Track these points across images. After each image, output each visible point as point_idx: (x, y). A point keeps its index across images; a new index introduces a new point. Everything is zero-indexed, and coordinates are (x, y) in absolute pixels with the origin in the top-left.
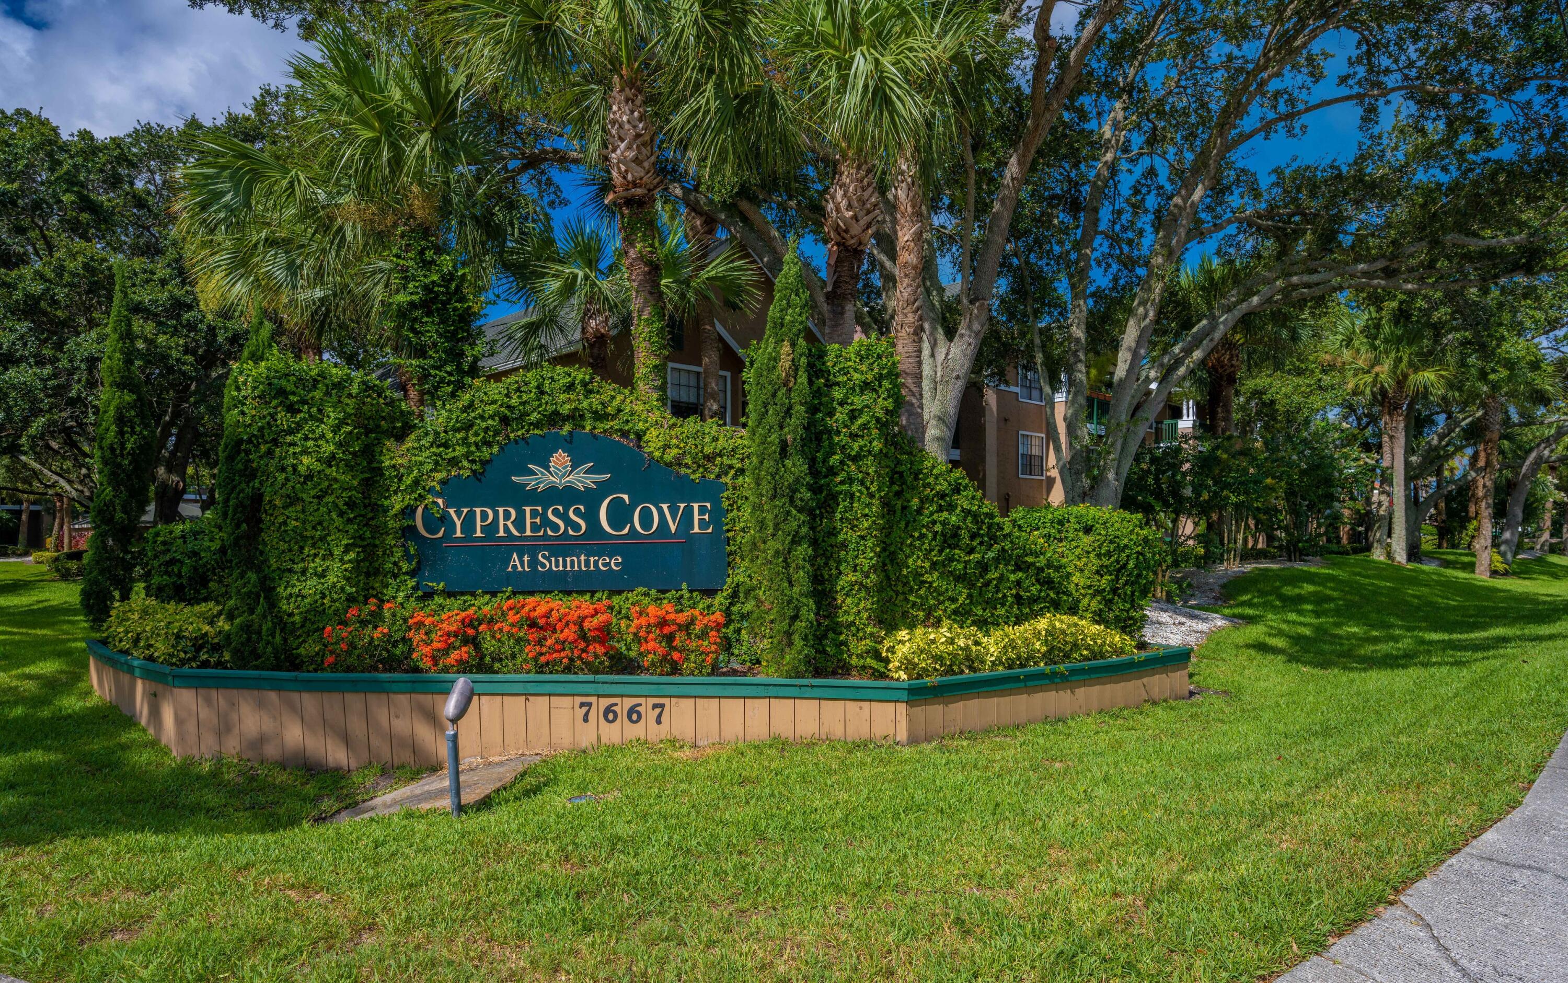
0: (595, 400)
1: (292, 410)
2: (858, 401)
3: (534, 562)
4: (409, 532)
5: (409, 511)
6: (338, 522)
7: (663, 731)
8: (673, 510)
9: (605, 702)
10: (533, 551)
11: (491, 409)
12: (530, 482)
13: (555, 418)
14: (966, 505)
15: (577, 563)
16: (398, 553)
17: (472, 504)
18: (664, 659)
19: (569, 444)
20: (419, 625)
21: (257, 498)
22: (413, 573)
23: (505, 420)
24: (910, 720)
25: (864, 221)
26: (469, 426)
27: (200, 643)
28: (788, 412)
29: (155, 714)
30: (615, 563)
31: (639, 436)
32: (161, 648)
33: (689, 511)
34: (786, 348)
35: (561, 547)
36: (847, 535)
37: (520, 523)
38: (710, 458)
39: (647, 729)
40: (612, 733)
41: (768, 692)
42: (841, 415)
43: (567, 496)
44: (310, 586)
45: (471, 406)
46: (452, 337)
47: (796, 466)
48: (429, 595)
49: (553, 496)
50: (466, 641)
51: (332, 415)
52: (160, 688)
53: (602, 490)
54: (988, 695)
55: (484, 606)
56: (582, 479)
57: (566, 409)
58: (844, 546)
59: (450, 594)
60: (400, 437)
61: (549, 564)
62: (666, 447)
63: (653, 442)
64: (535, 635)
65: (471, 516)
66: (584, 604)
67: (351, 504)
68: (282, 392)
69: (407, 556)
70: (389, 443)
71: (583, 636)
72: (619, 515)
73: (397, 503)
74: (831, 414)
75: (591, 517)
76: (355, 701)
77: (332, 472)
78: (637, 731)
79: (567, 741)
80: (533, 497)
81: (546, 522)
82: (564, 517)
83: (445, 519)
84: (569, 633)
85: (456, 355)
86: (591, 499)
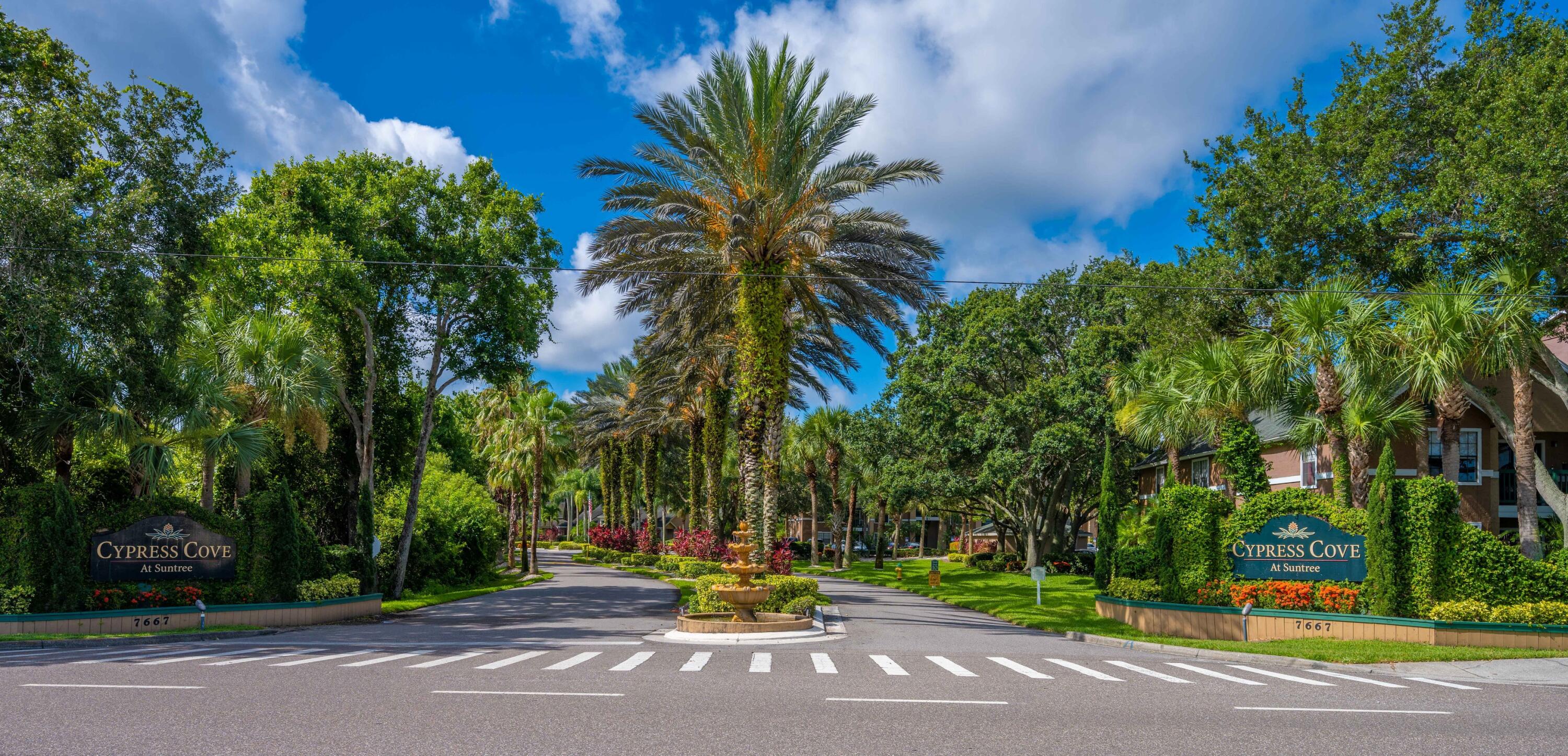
0: (1308, 502)
1: (1185, 507)
2: (1421, 504)
3: (1282, 568)
4: (1230, 554)
5: (1230, 546)
6: (1202, 550)
7: (1330, 633)
8: (1343, 548)
9: (1306, 622)
10: (1282, 563)
11: (1263, 506)
12: (1280, 535)
13: (1290, 509)
14: (1489, 548)
15: (1300, 568)
16: (1226, 562)
17: (1255, 543)
18: (1334, 607)
19: (1297, 519)
20: (1234, 590)
21: (1172, 540)
22: (1231, 571)
23: (1269, 510)
24: (1436, 636)
25: (1455, 407)
26: (1254, 512)
27: (1150, 594)
28: (1383, 511)
29: (1135, 620)
30: (1317, 569)
31: (1328, 516)
32: (1137, 595)
33: (1349, 548)
34: (1382, 485)
35: (1293, 562)
36: (1415, 560)
37: (1276, 551)
38: (1359, 526)
39: (1323, 632)
40: (1309, 633)
41: (1373, 621)
42: (1413, 510)
43: (1296, 541)
44: (1192, 575)
45: (1255, 504)
46: (1249, 464)
47: (1387, 533)
48: (1238, 580)
49: (1289, 541)
50: (1252, 597)
51: (1200, 510)
52: (1138, 610)
53: (1311, 538)
54: (1487, 632)
55: (1260, 584)
56: (1303, 534)
57: (1295, 506)
58: (1414, 565)
59: (1246, 579)
60: (1226, 515)
61: (1288, 568)
62: (1339, 522)
63: (1333, 519)
64: (1279, 595)
65: (1255, 548)
66: (1298, 585)
67: (1207, 543)
68: (1181, 500)
69: (1230, 564)
70: (1222, 519)
71: (1298, 596)
72: (1319, 549)
73: (1225, 542)
74: (1408, 509)
75: (1306, 549)
76: (1210, 616)
77: (1200, 530)
78: (1319, 633)
79: (1291, 636)
80: (1281, 541)
81: (1287, 551)
82: (1295, 549)
83: (1245, 549)
84: (1293, 595)
85: (1251, 472)
86: (1306, 542)
